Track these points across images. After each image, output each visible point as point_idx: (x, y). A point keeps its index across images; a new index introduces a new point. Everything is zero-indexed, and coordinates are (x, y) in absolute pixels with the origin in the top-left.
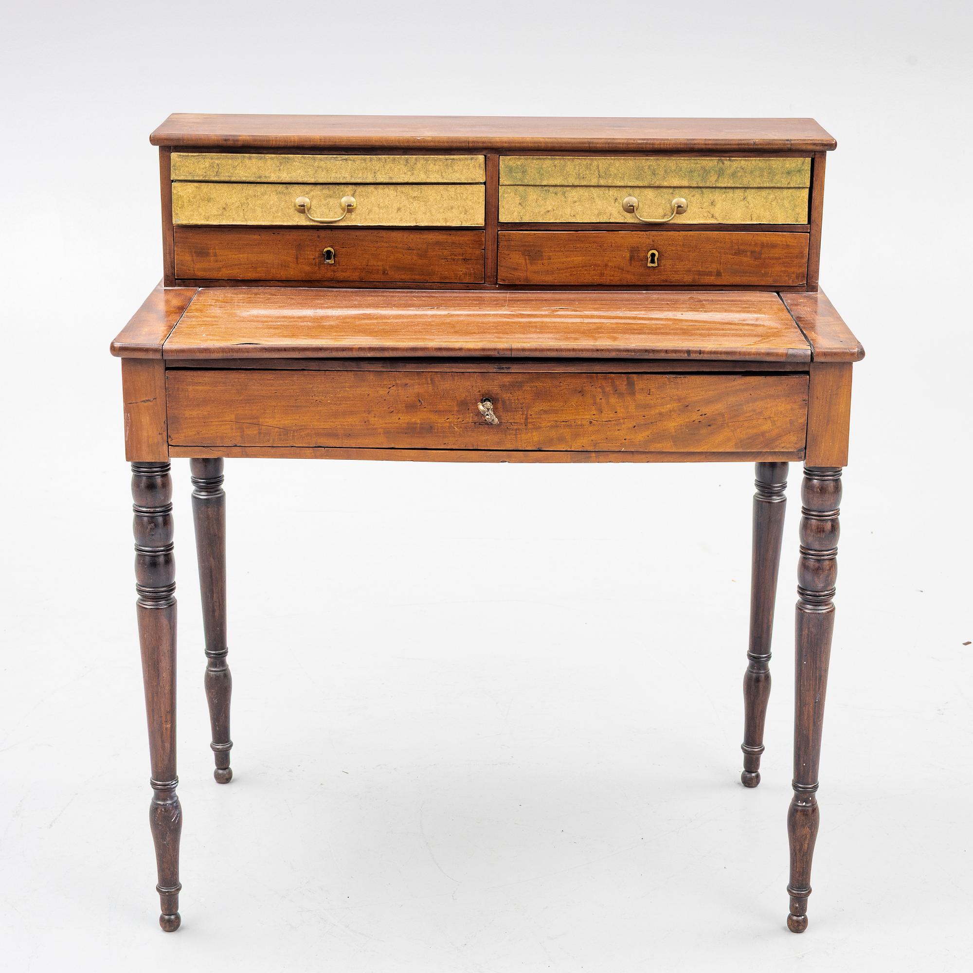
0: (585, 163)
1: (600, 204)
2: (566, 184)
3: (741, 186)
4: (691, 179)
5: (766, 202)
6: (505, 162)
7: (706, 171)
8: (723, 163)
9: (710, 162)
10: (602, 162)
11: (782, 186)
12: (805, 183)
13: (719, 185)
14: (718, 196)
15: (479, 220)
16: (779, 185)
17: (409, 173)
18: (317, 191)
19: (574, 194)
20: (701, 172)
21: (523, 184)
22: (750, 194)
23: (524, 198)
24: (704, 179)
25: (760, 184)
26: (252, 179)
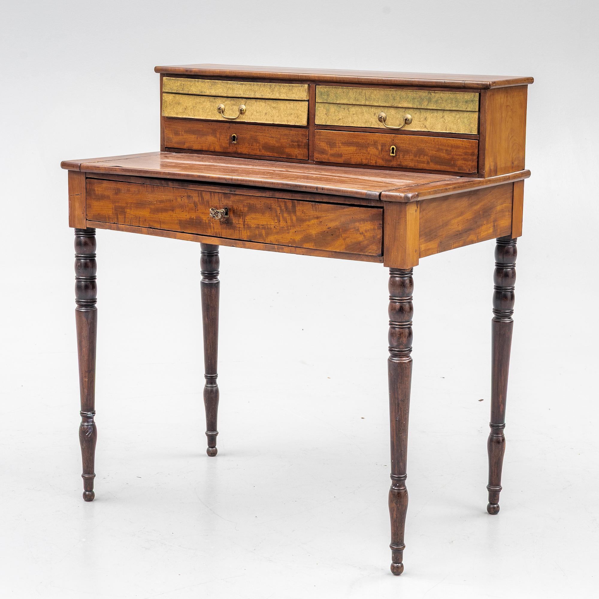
0: (359, 91)
1: (367, 116)
2: (349, 103)
3: (440, 109)
4: (414, 103)
5: (455, 120)
6: (320, 89)
7: (422, 99)
8: (431, 95)
9: (424, 94)
10: (367, 91)
11: (463, 110)
12: (475, 109)
13: (428, 108)
14: (428, 115)
15: (304, 122)
16: (461, 109)
17: (271, 93)
18: (228, 102)
19: (353, 110)
20: (419, 99)
21: (327, 102)
22: (446, 114)
23: (328, 110)
24: (420, 104)
25: (451, 108)
26: (198, 93)
